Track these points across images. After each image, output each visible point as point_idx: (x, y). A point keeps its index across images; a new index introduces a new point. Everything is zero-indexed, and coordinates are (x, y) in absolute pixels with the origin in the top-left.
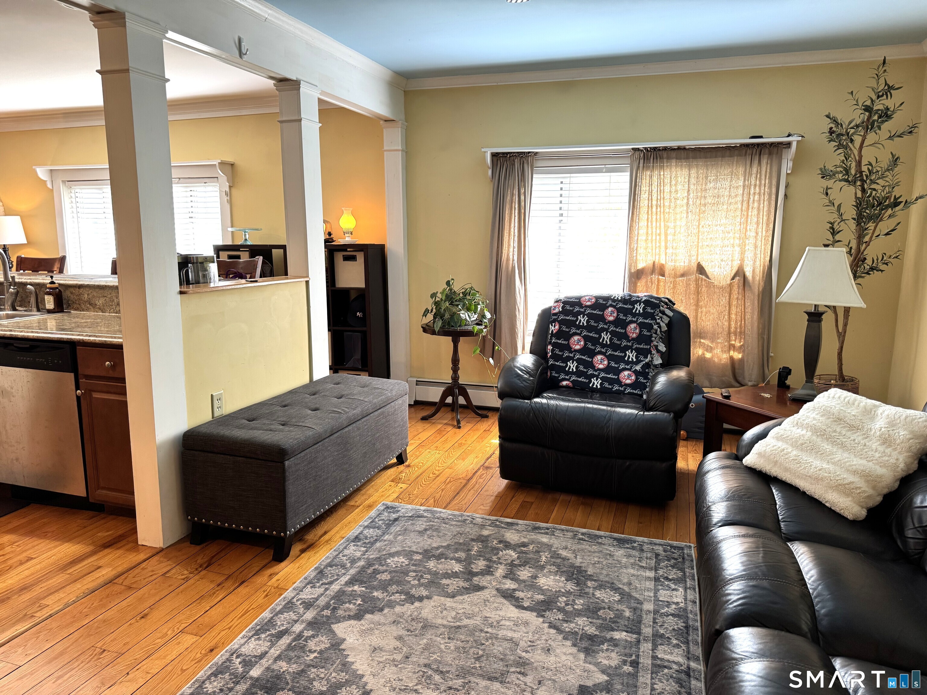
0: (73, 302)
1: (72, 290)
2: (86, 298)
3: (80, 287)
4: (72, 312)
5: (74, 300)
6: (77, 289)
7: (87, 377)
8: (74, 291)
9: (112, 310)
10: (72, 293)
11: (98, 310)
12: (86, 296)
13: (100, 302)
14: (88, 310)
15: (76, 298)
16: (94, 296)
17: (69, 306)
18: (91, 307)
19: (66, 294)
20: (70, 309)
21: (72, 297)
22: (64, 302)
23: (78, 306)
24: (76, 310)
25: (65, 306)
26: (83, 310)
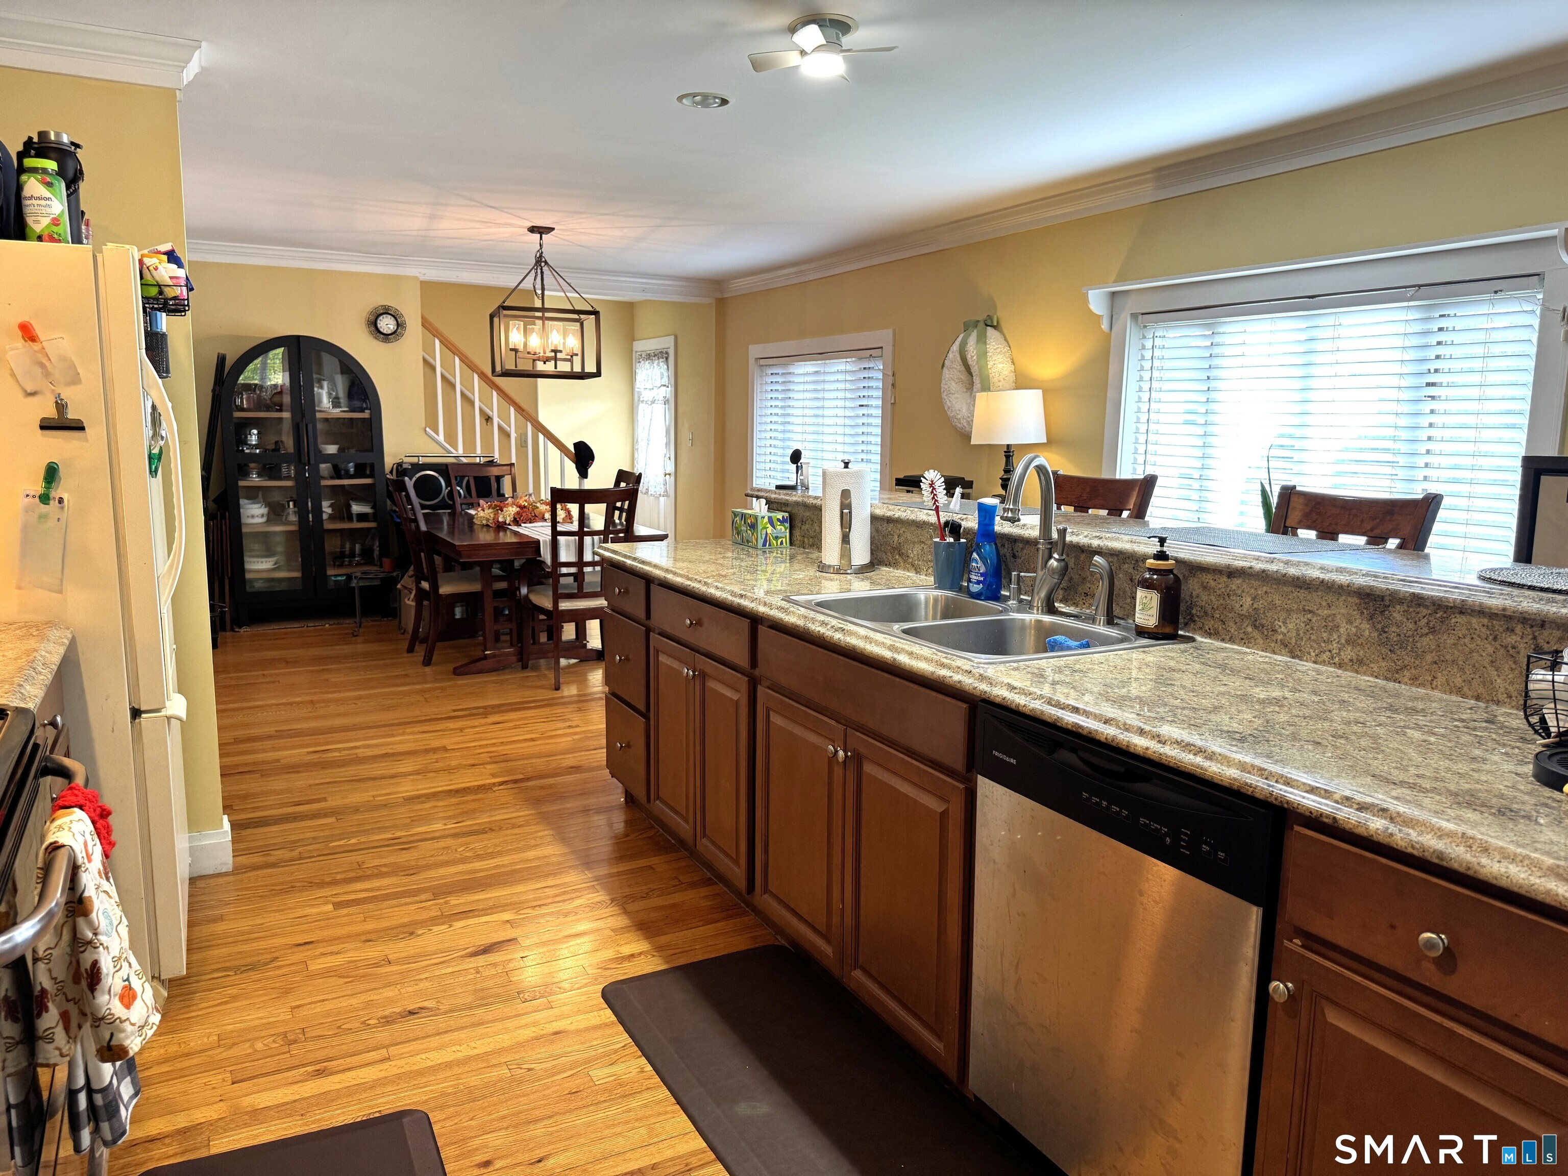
0: (1206, 613)
1: (1207, 578)
2: (1246, 607)
3: (1232, 573)
4: (1199, 638)
5: (1209, 608)
6: (1225, 579)
7: (1312, 940)
8: (1212, 583)
9: (1325, 656)
10: (1205, 588)
11: (1277, 647)
12: (1247, 601)
13: (1291, 626)
14: (1245, 640)
15: (1216, 604)
16: (1272, 606)
17: (1191, 621)
18: (1256, 634)
19: (1192, 587)
20: (1194, 631)
21: (1205, 598)
22: (1183, 607)
23: (1219, 625)
24: (1209, 634)
25: (1181, 620)
26: (1232, 640)
